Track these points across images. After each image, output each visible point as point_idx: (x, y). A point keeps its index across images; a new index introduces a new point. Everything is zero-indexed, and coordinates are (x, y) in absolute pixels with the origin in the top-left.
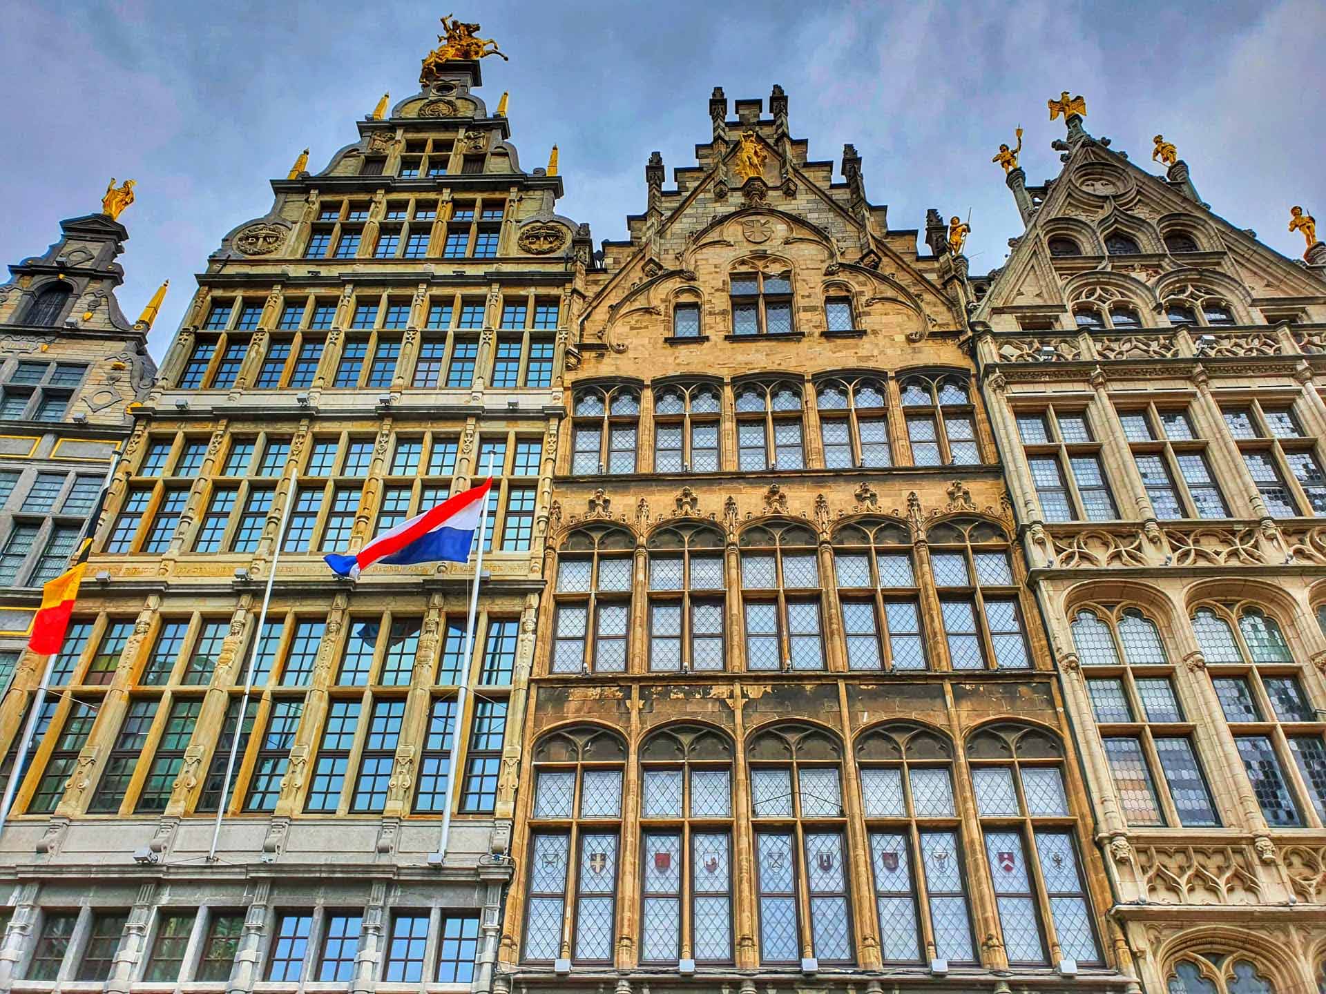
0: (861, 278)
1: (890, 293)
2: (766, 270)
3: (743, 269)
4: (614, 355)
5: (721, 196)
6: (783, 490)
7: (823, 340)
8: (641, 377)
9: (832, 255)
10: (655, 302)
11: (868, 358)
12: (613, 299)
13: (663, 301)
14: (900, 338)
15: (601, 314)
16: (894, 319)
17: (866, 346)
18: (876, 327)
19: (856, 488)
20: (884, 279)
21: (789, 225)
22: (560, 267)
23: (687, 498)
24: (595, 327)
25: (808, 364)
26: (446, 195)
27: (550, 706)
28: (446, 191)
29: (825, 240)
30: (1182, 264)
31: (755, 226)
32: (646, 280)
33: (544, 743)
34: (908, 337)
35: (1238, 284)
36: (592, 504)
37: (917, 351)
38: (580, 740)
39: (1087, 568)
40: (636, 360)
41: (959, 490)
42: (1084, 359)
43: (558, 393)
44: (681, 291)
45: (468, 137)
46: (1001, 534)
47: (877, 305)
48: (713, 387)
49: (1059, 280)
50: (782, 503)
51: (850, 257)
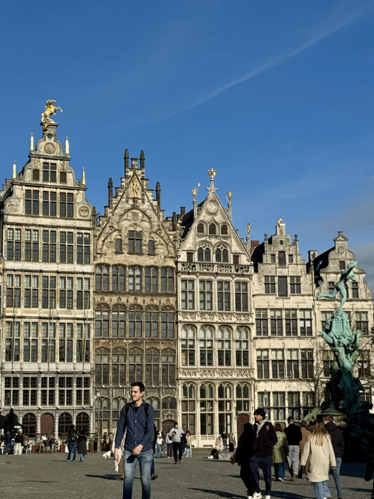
0: (157, 236)
1: (163, 242)
2: (136, 230)
3: (132, 229)
4: (104, 256)
5: (127, 201)
6: (137, 297)
7: (147, 256)
8: (110, 264)
9: (151, 228)
10: (113, 239)
11: (156, 262)
12: (102, 238)
13: (114, 239)
14: (163, 257)
15: (100, 243)
16: (162, 251)
17: (156, 259)
18: (158, 253)
19: (150, 298)
20: (162, 237)
21: (143, 215)
22: (89, 222)
23: (119, 299)
24: (99, 247)
25: (144, 263)
26: (58, 191)
27: (97, 344)
28: (58, 189)
29: (150, 222)
30: (222, 239)
31: (135, 215)
32: (110, 231)
33: (96, 350)
34: (164, 257)
35: (231, 247)
36: (101, 298)
37: (166, 261)
38: (102, 349)
39: (186, 320)
40: (108, 258)
41: (168, 299)
42: (197, 270)
43: (93, 267)
44: (117, 235)
45: (60, 164)
46: (174, 310)
47: (159, 246)
48: (124, 266)
49: (197, 241)
50: (137, 300)
51: (155, 228)
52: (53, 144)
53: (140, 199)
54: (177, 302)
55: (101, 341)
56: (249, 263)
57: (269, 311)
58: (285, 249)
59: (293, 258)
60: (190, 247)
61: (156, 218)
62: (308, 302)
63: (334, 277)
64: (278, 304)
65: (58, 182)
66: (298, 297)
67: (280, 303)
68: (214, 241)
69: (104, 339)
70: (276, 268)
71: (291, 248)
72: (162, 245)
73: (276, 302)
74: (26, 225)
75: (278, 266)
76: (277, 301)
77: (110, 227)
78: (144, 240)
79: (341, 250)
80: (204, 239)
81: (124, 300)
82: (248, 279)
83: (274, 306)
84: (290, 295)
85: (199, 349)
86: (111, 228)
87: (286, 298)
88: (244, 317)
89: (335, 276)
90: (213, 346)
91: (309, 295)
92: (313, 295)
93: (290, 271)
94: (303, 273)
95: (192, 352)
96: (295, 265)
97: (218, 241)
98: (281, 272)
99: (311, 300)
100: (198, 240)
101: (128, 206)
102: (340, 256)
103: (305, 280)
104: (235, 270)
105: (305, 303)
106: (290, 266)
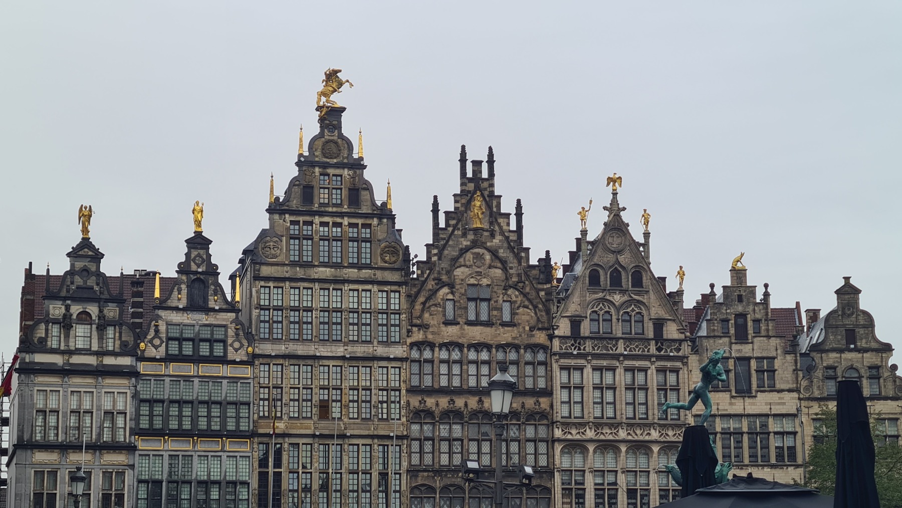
0: (517, 293)
1: (527, 303)
2: (481, 283)
3: (472, 281)
4: (425, 329)
5: (464, 235)
6: (483, 398)
7: (500, 327)
8: (435, 341)
9: (507, 279)
10: (439, 300)
11: (514, 338)
12: (421, 299)
13: (442, 299)
14: (527, 328)
15: (418, 307)
16: (526, 318)
17: (515, 332)
18: (520, 322)
20: (525, 295)
21: (491, 257)
22: (399, 273)
23: (452, 401)
24: (417, 313)
25: (495, 339)
26: (346, 221)
27: (413, 478)
28: (346, 218)
29: (505, 269)
30: (632, 295)
31: (478, 256)
32: (435, 287)
33: (412, 489)
34: (530, 328)
35: (648, 308)
36: (420, 401)
37: (533, 336)
38: (423, 489)
39: (569, 437)
40: (433, 333)
41: (538, 401)
42: (587, 349)
43: (405, 348)
44: (448, 294)
45: (349, 175)
46: (547, 419)
47: (521, 310)
48: (460, 346)
49: (588, 299)
50: (482, 404)
51: (513, 280)
52: (336, 143)
53: (487, 231)
54: (552, 406)
55: (421, 474)
56: (682, 336)
57: (718, 420)
58: (747, 310)
59: (761, 325)
60: (576, 310)
61: (515, 261)
62: (789, 403)
63: (836, 358)
64: (734, 407)
65: (346, 207)
66: (771, 393)
67: (738, 406)
68: (617, 298)
69: (425, 471)
70: (731, 343)
71: (756, 308)
72: (527, 308)
73: (731, 404)
74: (290, 279)
75: (733, 341)
76: (733, 401)
77: (434, 279)
78: (495, 300)
79: (849, 309)
80: (600, 295)
81: (460, 402)
82: (678, 364)
83: (727, 410)
84: (757, 391)
85: (593, 487)
86: (436, 281)
87: (749, 397)
88: (673, 430)
89: (838, 355)
90: (618, 482)
91: (790, 391)
92: (797, 390)
93: (755, 348)
94: (779, 352)
95: (580, 492)
96: (765, 339)
97: (626, 298)
98: (739, 351)
99: (793, 398)
100: (589, 297)
101: (465, 243)
102: (847, 321)
103: (783, 364)
104: (657, 349)
105: (784, 404)
106: (756, 340)
